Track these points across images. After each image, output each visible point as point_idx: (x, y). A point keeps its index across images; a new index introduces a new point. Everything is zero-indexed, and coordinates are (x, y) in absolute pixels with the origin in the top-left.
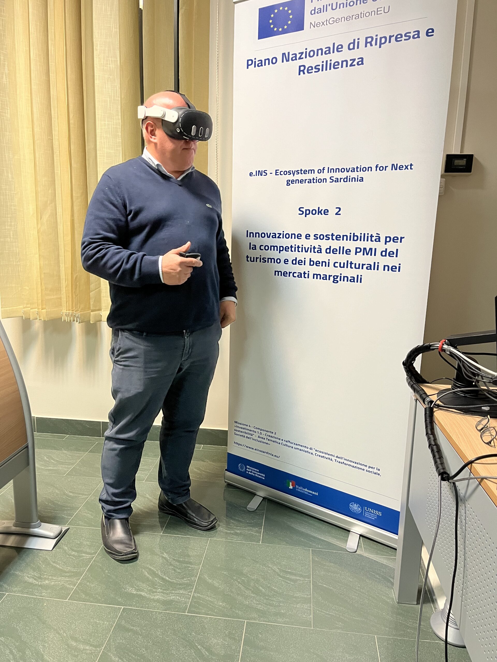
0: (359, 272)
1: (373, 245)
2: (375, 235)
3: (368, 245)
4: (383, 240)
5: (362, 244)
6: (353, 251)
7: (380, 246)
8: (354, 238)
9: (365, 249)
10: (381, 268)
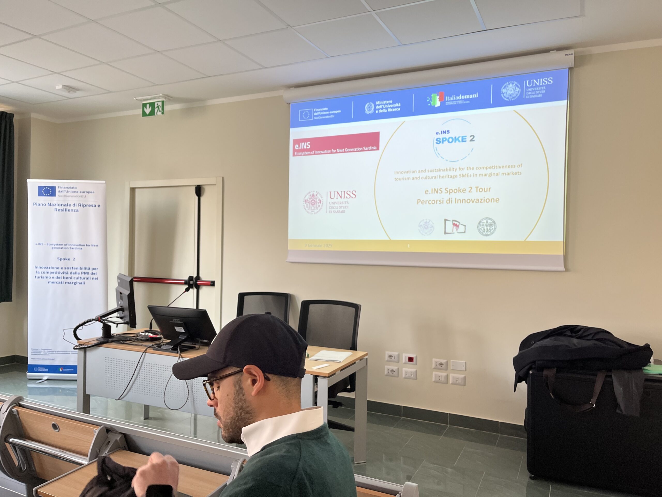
0: (84, 280)
1: (88, 271)
2: (88, 267)
3: (86, 271)
4: (91, 269)
5: (84, 271)
6: (81, 273)
7: (90, 271)
8: (81, 268)
9: (85, 273)
10: (91, 279)
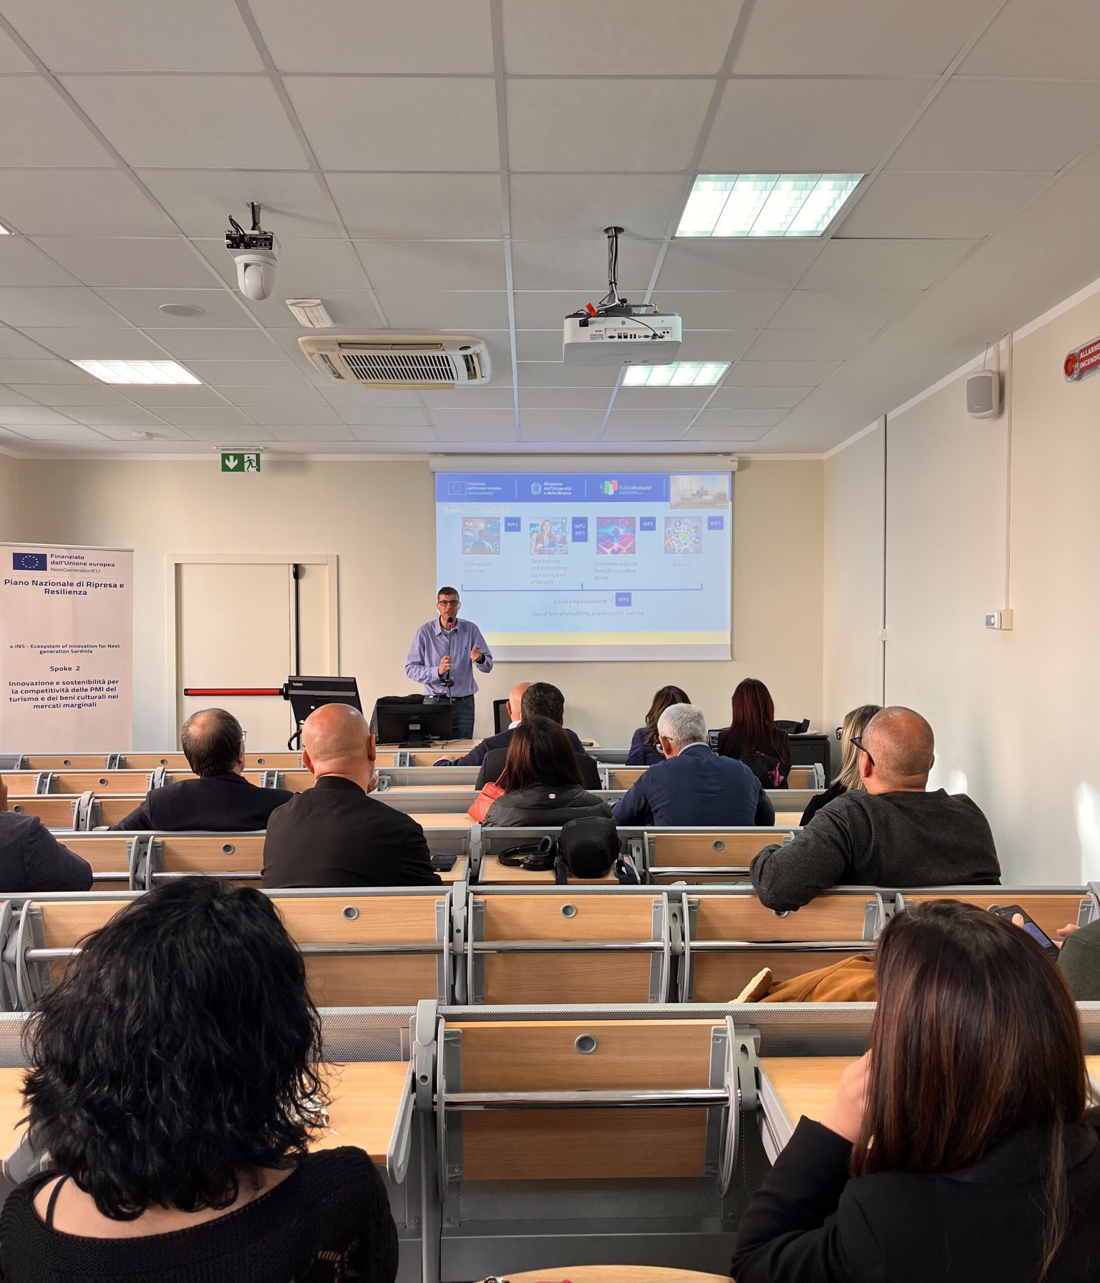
0: (94, 701)
1: (102, 686)
2: (101, 680)
3: (98, 686)
4: (107, 683)
5: (94, 686)
6: (89, 690)
7: (106, 686)
8: (89, 682)
9: (96, 688)
10: (107, 697)
